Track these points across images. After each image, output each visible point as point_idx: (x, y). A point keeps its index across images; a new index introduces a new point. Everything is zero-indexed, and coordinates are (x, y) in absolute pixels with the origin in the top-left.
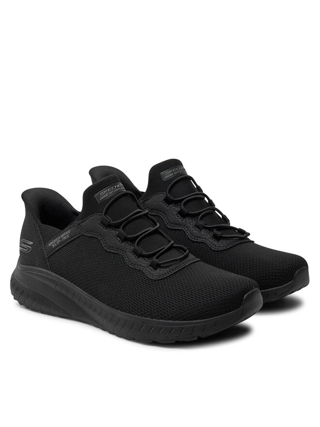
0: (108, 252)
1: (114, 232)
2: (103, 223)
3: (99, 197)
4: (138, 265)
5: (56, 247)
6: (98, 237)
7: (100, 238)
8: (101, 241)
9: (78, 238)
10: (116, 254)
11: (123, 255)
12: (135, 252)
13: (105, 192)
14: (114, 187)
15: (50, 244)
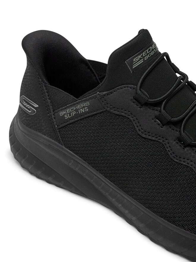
0: (143, 138)
1: (152, 112)
2: (137, 100)
3: (132, 63)
4: (184, 159)
5: (70, 119)
6: (129, 117)
7: (131, 118)
8: (134, 123)
9: (100, 113)
10: (155, 141)
11: (163, 143)
12: (180, 140)
13: (139, 57)
14: (149, 50)
15: (62, 113)
